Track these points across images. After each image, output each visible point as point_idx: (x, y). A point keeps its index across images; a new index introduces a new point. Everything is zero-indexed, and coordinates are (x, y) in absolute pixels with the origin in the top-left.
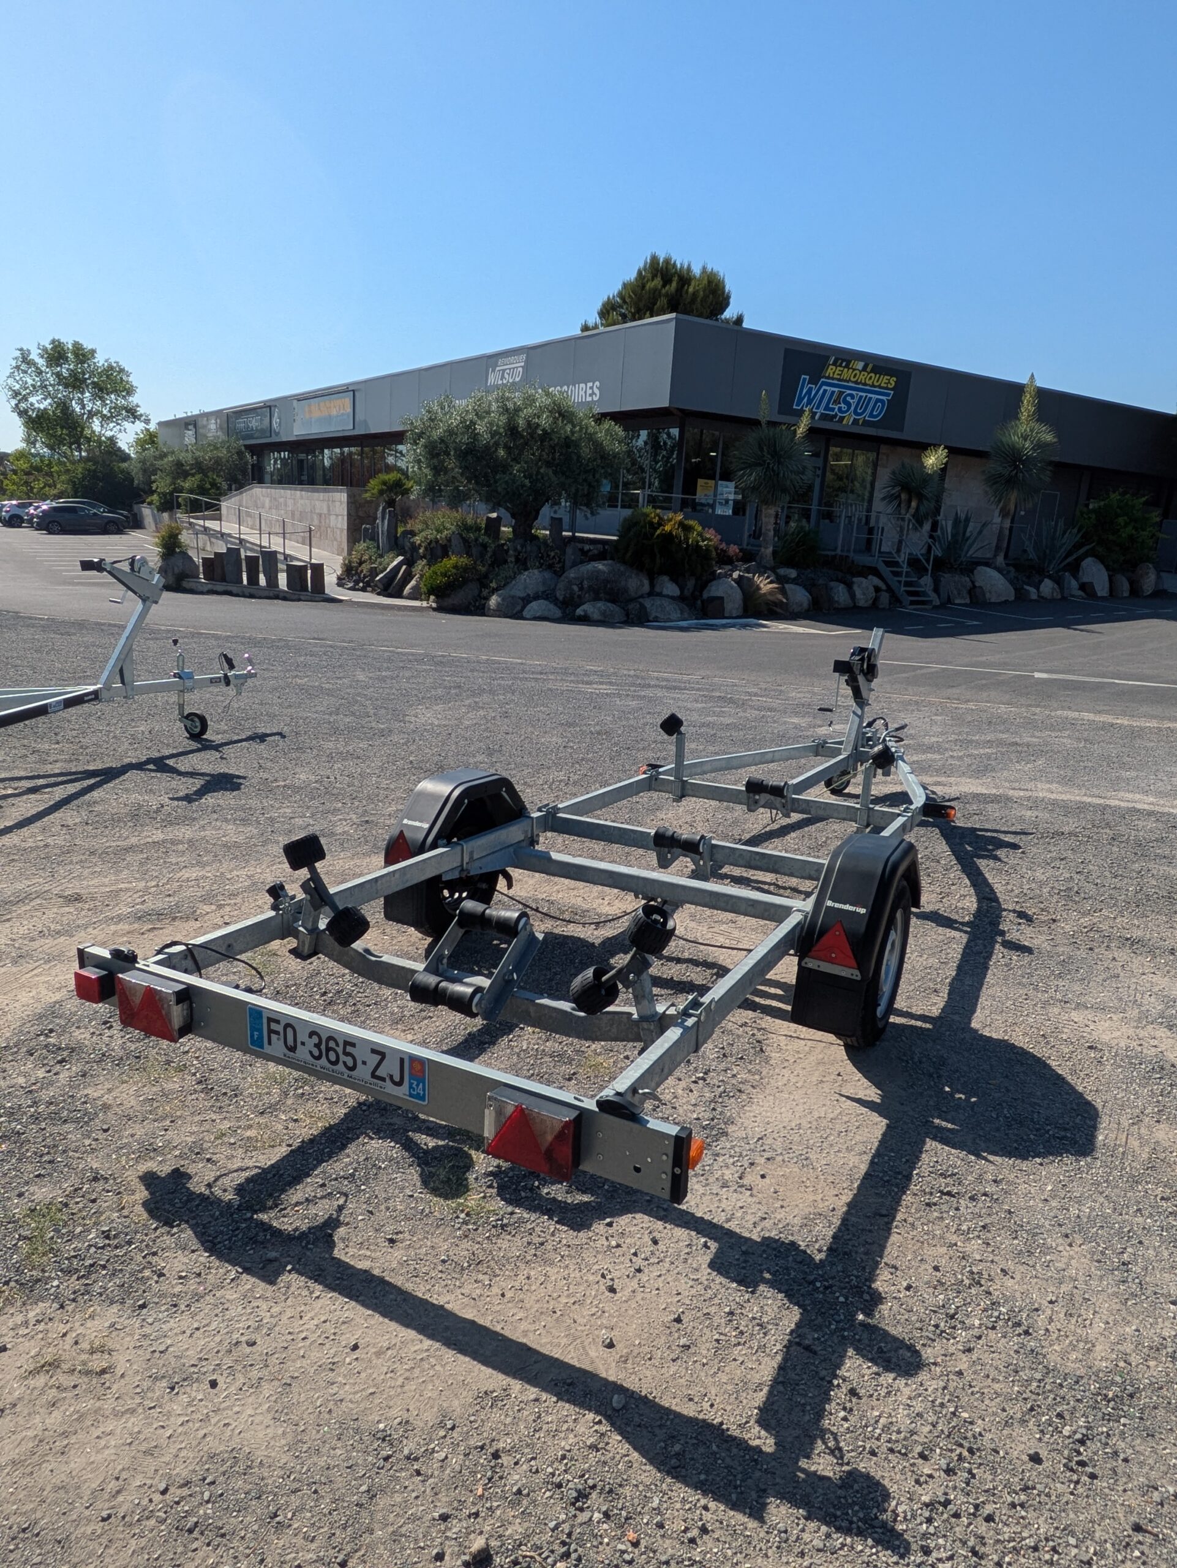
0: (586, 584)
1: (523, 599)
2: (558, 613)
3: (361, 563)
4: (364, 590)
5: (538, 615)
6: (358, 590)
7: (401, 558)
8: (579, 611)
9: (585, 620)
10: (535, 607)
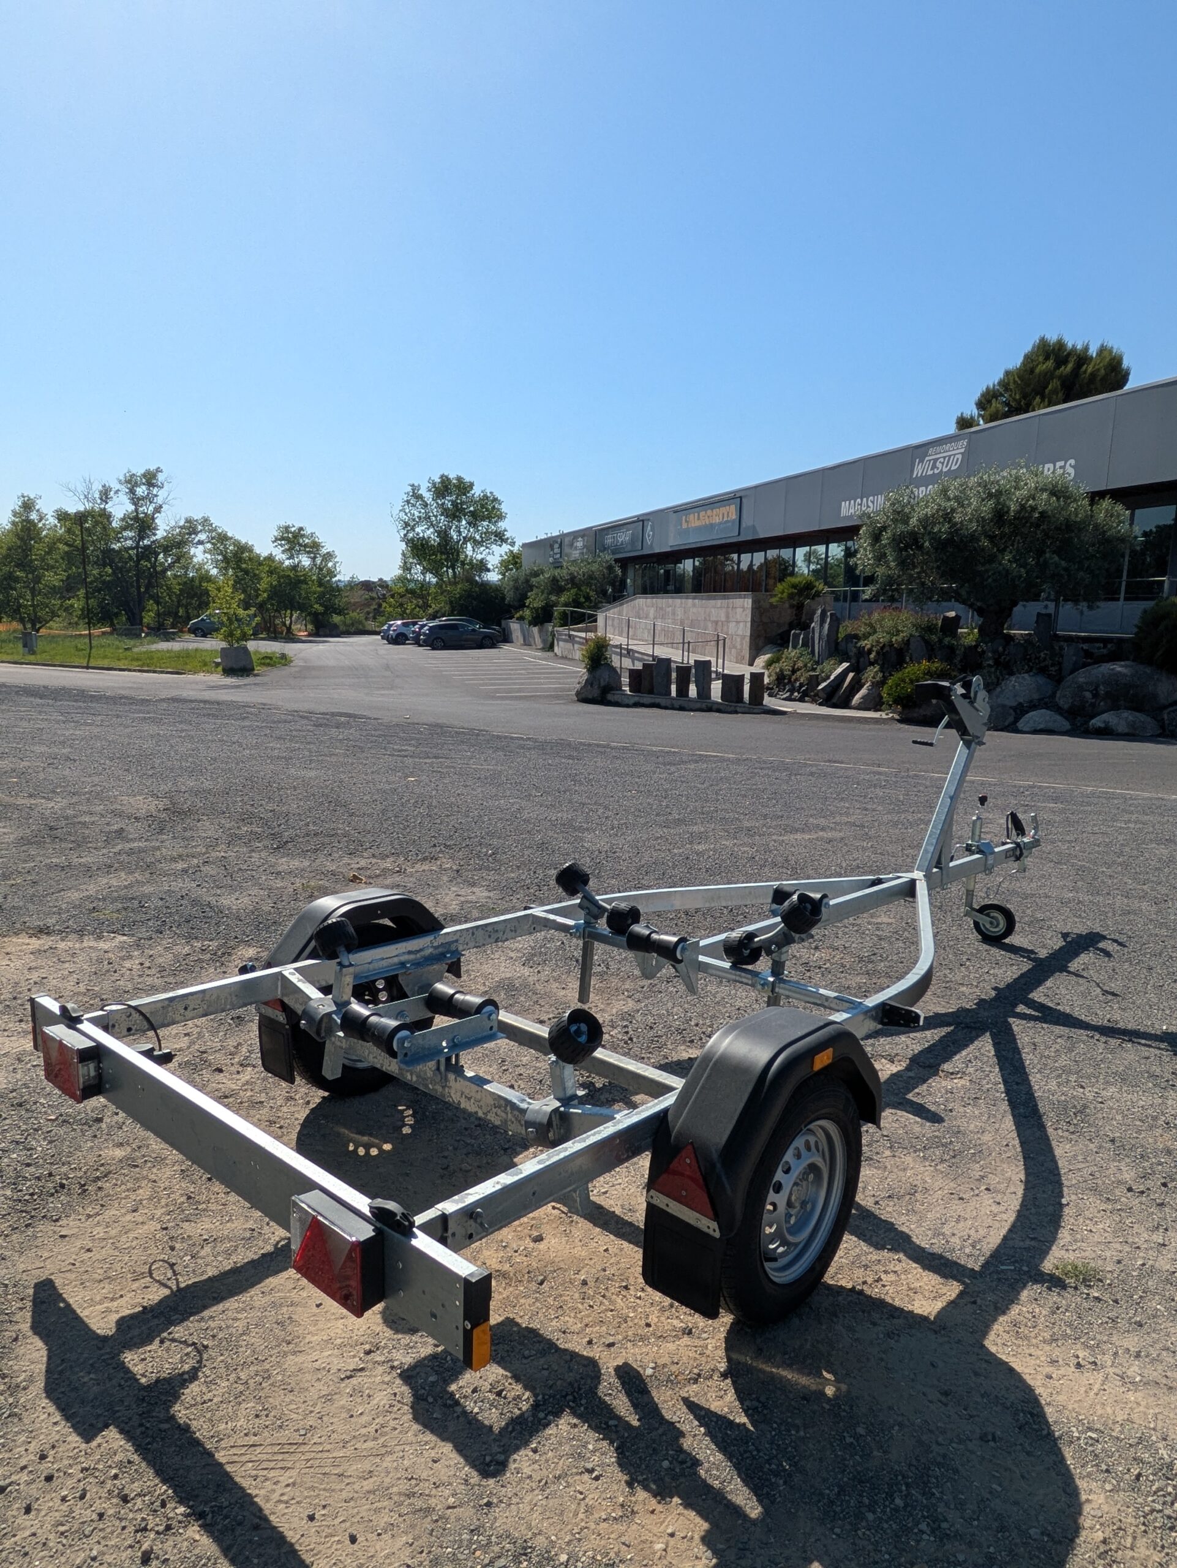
0: (1102, 690)
1: (1014, 709)
2: (1067, 725)
3: (794, 671)
4: (801, 700)
5: (1042, 726)
6: (794, 700)
7: (845, 665)
8: (1097, 722)
9: (1105, 733)
10: (1036, 717)
